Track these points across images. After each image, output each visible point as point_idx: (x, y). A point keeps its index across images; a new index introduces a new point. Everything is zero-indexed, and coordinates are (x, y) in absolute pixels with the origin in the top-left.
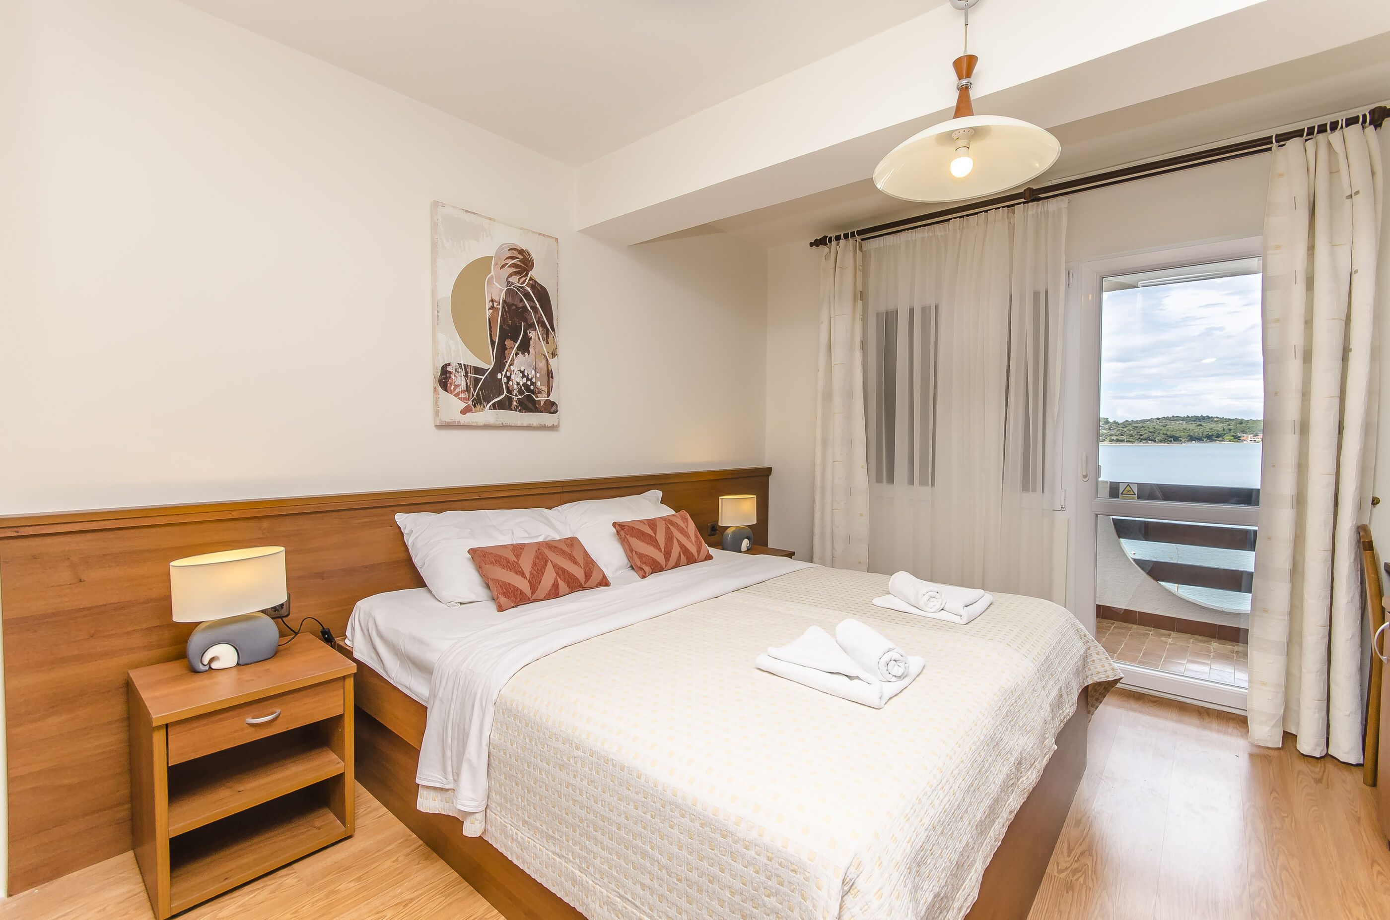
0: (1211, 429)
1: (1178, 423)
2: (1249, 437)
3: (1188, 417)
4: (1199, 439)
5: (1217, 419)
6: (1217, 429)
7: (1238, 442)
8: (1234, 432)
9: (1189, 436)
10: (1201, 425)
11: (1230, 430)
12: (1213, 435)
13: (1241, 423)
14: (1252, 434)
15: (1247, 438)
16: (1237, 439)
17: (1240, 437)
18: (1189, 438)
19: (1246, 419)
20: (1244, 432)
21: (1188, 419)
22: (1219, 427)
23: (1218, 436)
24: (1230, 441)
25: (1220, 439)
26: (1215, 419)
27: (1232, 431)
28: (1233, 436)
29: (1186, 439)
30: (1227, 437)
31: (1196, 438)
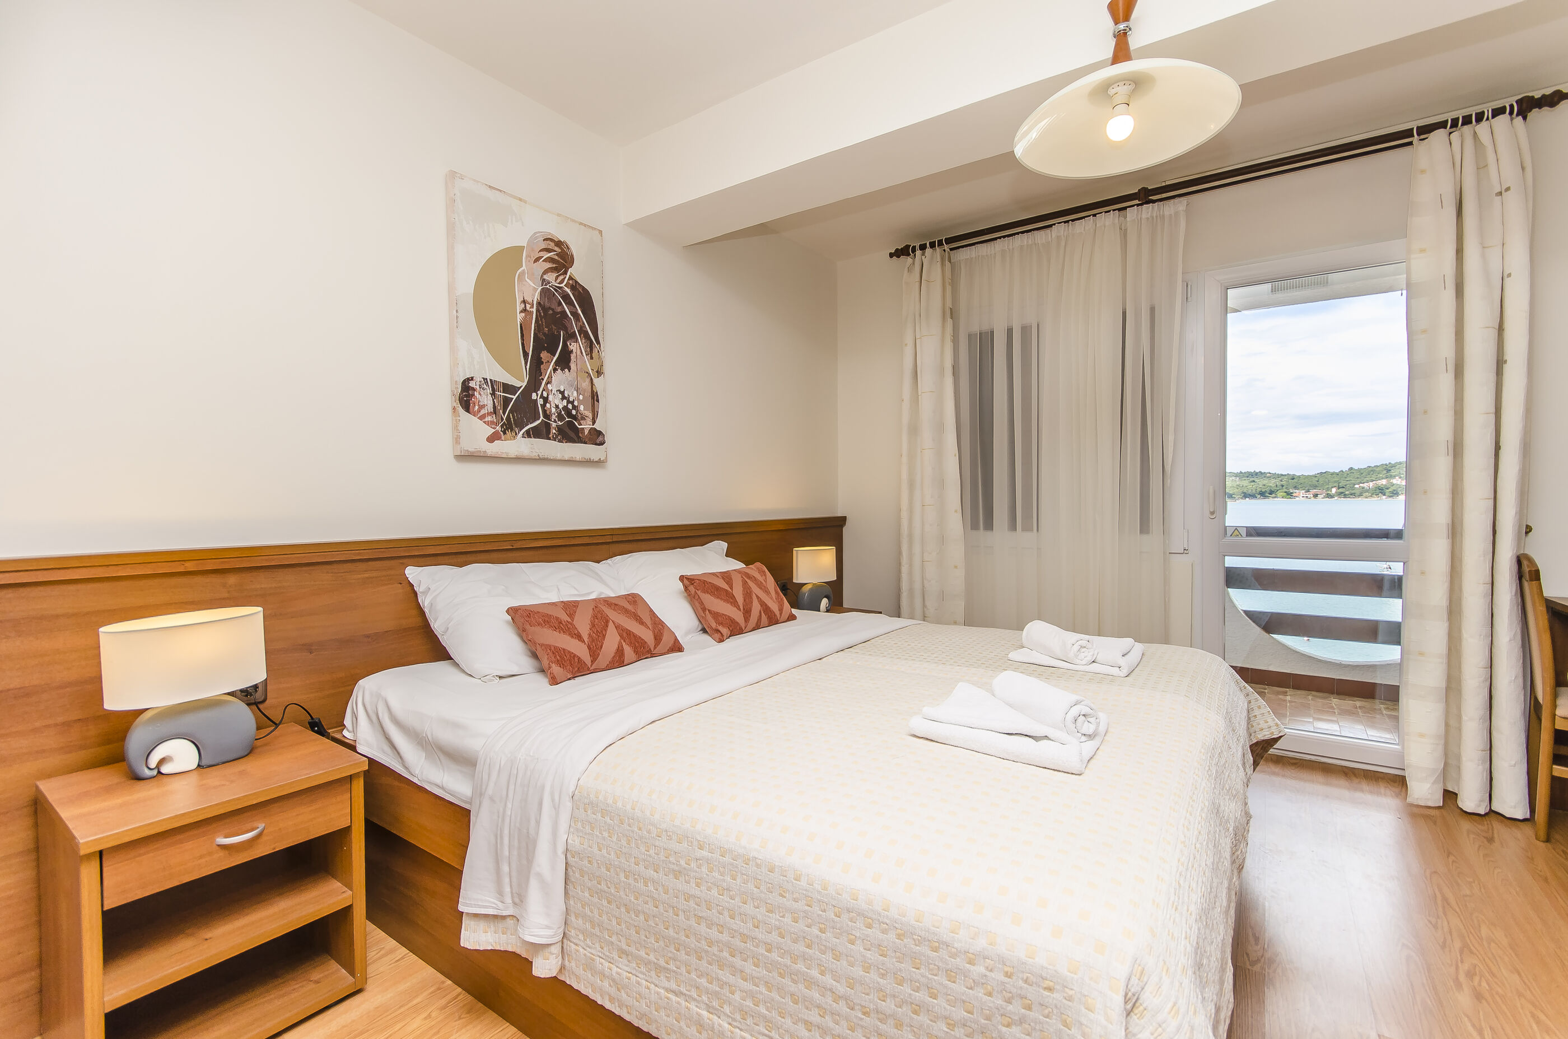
0: (1264, 485)
1: (1231, 479)
2: (1301, 493)
3: (1241, 472)
4: (1252, 496)
5: (1269, 475)
6: (1270, 485)
7: (1290, 498)
8: (1286, 488)
9: (1243, 493)
10: (1254, 481)
11: (1283, 486)
12: (1266, 492)
13: (1293, 479)
14: (1304, 490)
15: (1299, 495)
16: (1289, 495)
17: (1292, 493)
18: (1243, 495)
19: (1298, 474)
20: (1296, 488)
21: (1241, 475)
22: (1272, 483)
23: (1271, 492)
24: (1283, 498)
25: (1273, 495)
26: (1268, 475)
27: (1284, 488)
28: (1286, 492)
29: (1240, 496)
30: (1280, 494)
31: (1250, 495)
